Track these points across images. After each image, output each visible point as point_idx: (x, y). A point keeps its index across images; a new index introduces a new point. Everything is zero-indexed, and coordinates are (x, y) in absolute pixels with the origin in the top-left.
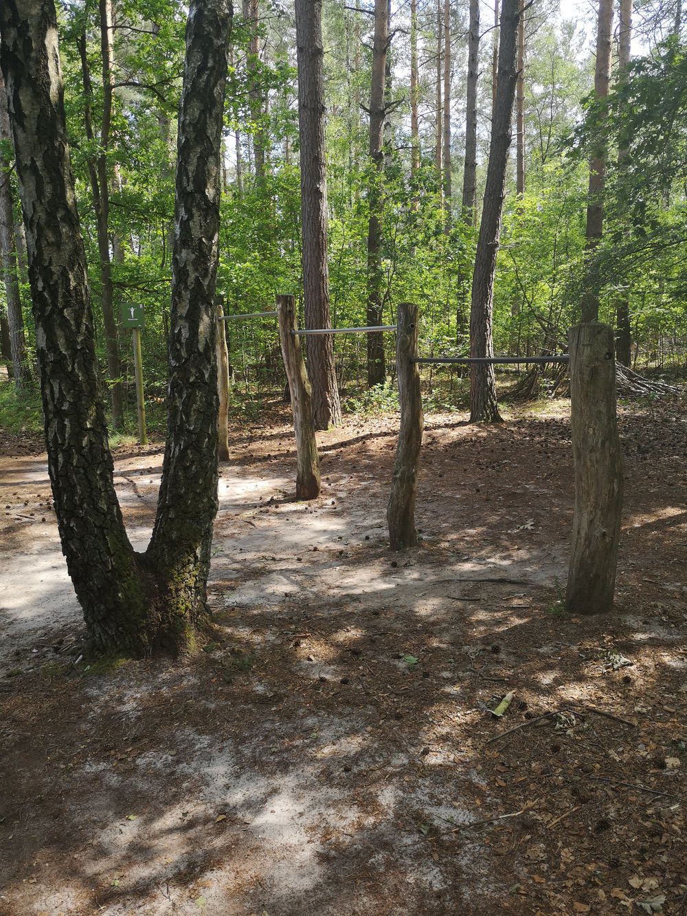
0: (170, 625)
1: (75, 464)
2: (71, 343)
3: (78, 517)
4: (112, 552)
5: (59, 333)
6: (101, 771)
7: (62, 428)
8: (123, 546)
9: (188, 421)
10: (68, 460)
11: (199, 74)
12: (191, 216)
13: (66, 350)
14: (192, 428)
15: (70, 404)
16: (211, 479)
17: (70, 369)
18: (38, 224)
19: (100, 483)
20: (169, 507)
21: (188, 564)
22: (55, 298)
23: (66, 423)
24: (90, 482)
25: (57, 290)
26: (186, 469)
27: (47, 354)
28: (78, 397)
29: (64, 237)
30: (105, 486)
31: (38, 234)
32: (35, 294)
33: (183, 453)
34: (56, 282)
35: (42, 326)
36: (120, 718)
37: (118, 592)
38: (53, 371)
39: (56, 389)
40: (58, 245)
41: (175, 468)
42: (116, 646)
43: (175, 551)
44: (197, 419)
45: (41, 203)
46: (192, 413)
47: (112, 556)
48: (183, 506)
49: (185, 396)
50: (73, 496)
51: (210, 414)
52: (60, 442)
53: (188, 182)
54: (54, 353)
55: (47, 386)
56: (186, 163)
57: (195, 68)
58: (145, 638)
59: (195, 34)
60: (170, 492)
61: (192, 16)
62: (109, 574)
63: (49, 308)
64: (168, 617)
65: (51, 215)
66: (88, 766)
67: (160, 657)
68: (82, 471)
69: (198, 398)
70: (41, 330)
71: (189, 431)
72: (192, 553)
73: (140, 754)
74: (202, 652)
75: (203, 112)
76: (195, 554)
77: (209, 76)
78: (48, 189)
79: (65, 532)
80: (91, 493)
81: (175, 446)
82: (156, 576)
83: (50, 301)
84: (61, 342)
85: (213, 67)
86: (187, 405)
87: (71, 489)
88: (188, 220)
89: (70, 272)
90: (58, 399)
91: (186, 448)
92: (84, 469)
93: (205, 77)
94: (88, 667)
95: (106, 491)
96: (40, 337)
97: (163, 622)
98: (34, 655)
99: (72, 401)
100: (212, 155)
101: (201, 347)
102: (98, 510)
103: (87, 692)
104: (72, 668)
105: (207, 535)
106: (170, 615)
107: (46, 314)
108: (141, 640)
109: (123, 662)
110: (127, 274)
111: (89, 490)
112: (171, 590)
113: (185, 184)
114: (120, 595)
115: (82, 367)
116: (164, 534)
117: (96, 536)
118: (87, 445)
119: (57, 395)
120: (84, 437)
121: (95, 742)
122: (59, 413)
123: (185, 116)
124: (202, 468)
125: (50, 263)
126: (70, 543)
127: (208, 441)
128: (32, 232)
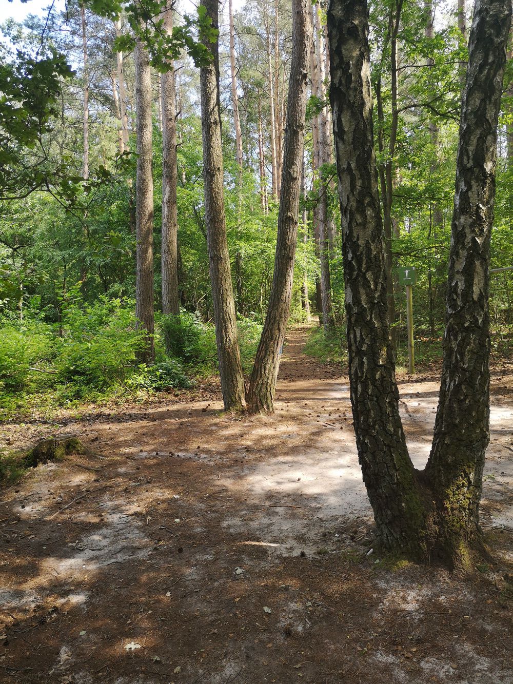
0: (447, 539)
1: (370, 393)
2: (370, 298)
3: (371, 435)
4: (397, 468)
5: (362, 291)
6: (390, 664)
7: (361, 364)
8: (406, 463)
9: (462, 360)
10: (365, 390)
11: (481, 71)
12: (470, 187)
13: (367, 304)
14: (466, 366)
15: (368, 345)
16: (483, 411)
17: (369, 318)
18: (351, 210)
19: (389, 410)
20: (445, 434)
21: (463, 487)
22: (360, 265)
23: (364, 360)
24: (381, 408)
25: (362, 259)
26: (460, 402)
27: (353, 308)
28: (374, 340)
29: (368, 217)
30: (392, 412)
31: (350, 218)
32: (346, 264)
33: (457, 388)
34: (362, 253)
35: (350, 287)
36: (405, 616)
37: (402, 502)
38: (356, 321)
39: (358, 334)
40: (364, 225)
41: (450, 400)
42: (400, 547)
43: (450, 473)
44: (471, 359)
45: (354, 195)
46: (466, 353)
47: (397, 470)
48: (458, 435)
49: (459, 338)
50: (368, 419)
51: (482, 354)
52: (359, 375)
53: (468, 160)
54: (358, 306)
55: (352, 332)
56: (467, 145)
57: (476, 66)
58: (424, 546)
59: (478, 39)
60: (446, 421)
61: (475, 26)
62: (395, 486)
63: (355, 273)
64: (444, 532)
65: (360, 202)
66: (379, 655)
67: (438, 566)
68: (375, 399)
69: (472, 341)
70: (349, 290)
71: (463, 369)
72: (465, 477)
73: (423, 657)
74: (476, 571)
75: (483, 101)
76: (469, 477)
77: (489, 70)
78: (359, 183)
79: (361, 447)
80: (381, 416)
81: (451, 381)
82: (433, 493)
83: (356, 268)
84: (363, 298)
85: (493, 62)
86: (462, 347)
87: (366, 413)
88: (467, 191)
89: (372, 244)
90: (359, 342)
91: (460, 384)
92: (376, 397)
93: (486, 71)
94: (378, 561)
95: (393, 416)
96: (348, 294)
97: (440, 535)
98: (336, 539)
99: (369, 343)
100: (490, 134)
101: (475, 297)
102: (386, 431)
103: (377, 584)
104: (364, 557)
105: (480, 462)
106: (446, 530)
107: (354, 277)
108: (421, 548)
109: (405, 564)
110: (403, 245)
111: (380, 414)
112: (447, 508)
113: (466, 162)
114: (403, 504)
115: (378, 316)
116: (440, 457)
117: (385, 452)
118: (379, 379)
119: (358, 339)
120: (377, 372)
121: (384, 633)
122: (360, 353)
123: (467, 107)
124: (476, 402)
125: (358, 239)
126: (365, 455)
127: (481, 378)
128: (346, 217)
